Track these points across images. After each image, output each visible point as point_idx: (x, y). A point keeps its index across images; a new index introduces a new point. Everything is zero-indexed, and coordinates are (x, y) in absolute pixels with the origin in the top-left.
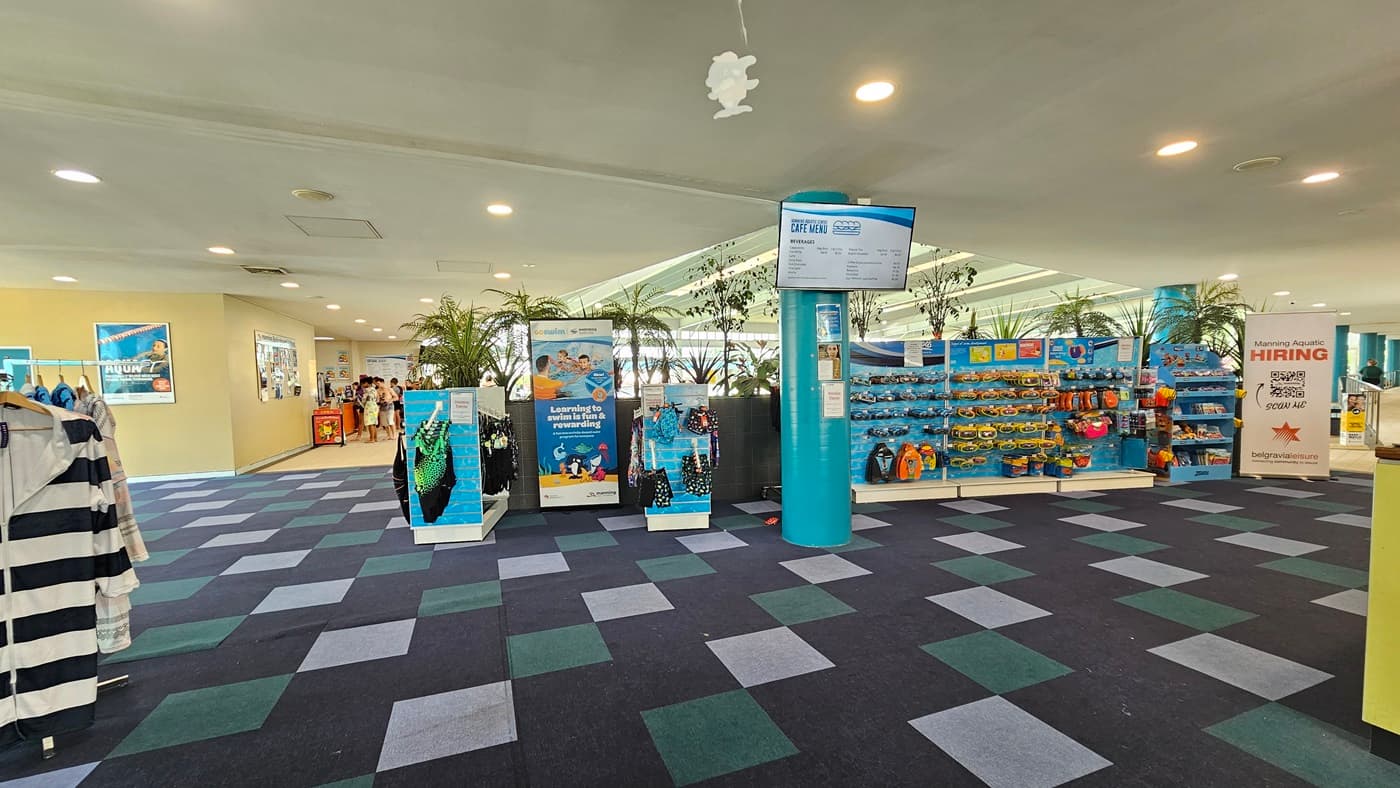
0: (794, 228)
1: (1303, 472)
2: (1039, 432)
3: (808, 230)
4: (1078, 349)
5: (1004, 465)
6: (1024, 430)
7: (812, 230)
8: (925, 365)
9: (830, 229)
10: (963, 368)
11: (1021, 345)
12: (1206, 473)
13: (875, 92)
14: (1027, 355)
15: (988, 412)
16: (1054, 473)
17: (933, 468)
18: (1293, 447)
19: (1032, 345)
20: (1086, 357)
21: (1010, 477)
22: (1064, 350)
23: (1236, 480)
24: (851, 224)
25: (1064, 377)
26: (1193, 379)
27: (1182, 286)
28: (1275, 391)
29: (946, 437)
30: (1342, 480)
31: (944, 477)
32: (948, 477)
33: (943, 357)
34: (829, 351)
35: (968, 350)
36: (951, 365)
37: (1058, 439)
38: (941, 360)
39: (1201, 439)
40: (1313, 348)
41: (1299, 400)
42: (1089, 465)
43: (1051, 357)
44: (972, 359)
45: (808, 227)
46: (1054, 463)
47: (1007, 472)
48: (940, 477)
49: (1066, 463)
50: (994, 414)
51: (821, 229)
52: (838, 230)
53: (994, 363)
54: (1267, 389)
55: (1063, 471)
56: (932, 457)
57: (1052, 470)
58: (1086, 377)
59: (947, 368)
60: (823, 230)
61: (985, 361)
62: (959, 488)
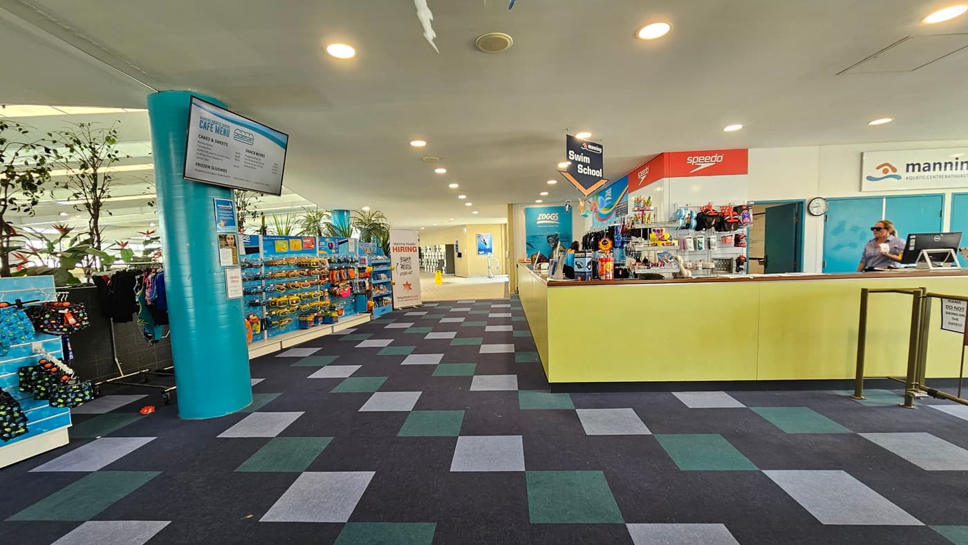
0: (202, 125)
1: (414, 303)
2: (319, 298)
3: (214, 130)
4: (331, 243)
5: (300, 322)
6: (314, 296)
7: (217, 131)
8: (247, 253)
9: (232, 134)
10: (272, 256)
11: (304, 241)
12: (384, 310)
13: (341, 51)
14: (308, 247)
15: (294, 286)
16: (328, 321)
17: (258, 332)
18: (411, 293)
19: (309, 241)
20: (335, 249)
21: (306, 329)
22: (326, 245)
23: (394, 312)
24: (247, 135)
25: (330, 261)
26: (377, 262)
27: (344, 211)
28: (402, 267)
29: (265, 307)
30: (426, 305)
31: (266, 337)
32: (268, 336)
33: (258, 248)
34: (228, 240)
35: (274, 242)
36: (264, 254)
37: (327, 301)
38: (256, 250)
39: (382, 292)
40: (412, 246)
41: (410, 270)
42: (344, 314)
43: (320, 249)
44: (277, 249)
45: (214, 126)
46: (328, 315)
47: (303, 326)
48: (263, 338)
49: (335, 314)
50: (298, 287)
51: (224, 132)
52: (237, 136)
53: (289, 252)
54: (400, 266)
55: (334, 319)
56: (258, 323)
57: (328, 320)
58: (339, 261)
59: (262, 256)
60: (226, 133)
61: (285, 251)
62: (281, 342)
